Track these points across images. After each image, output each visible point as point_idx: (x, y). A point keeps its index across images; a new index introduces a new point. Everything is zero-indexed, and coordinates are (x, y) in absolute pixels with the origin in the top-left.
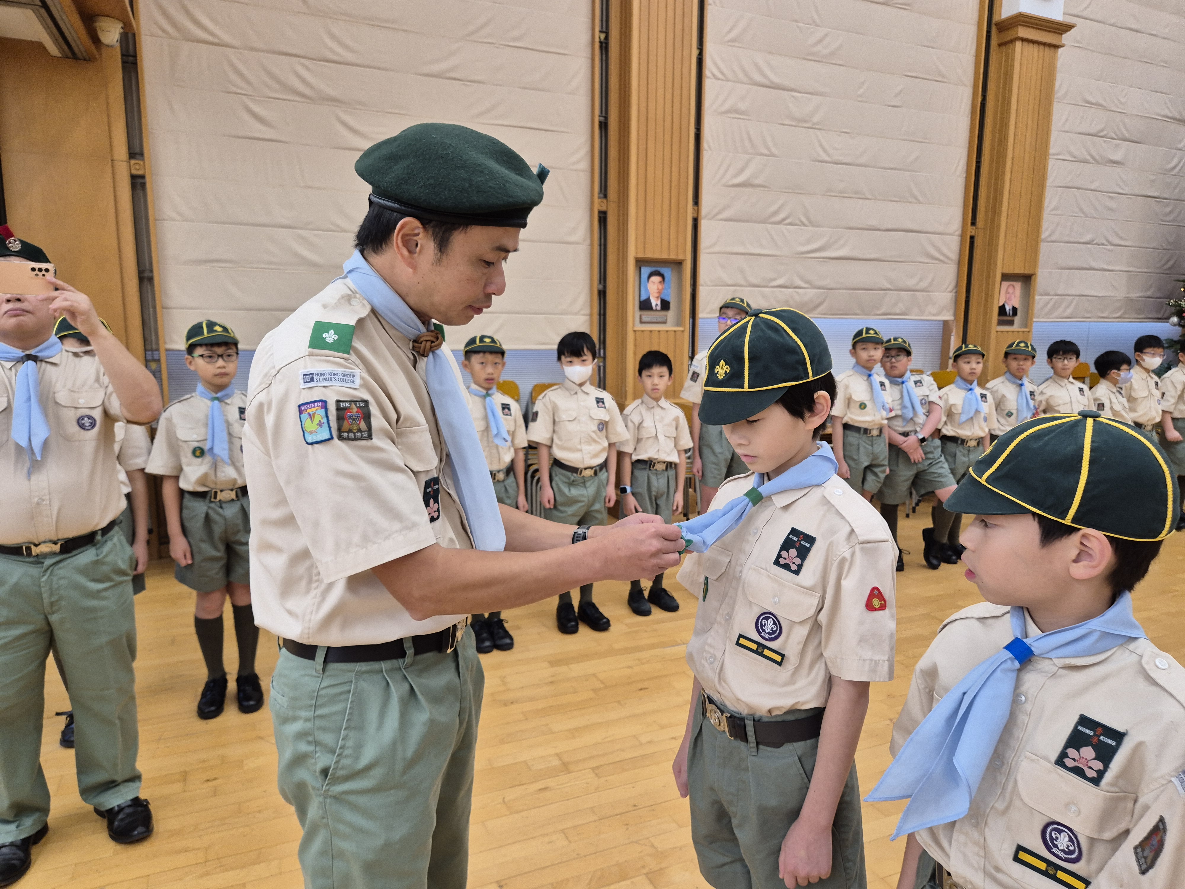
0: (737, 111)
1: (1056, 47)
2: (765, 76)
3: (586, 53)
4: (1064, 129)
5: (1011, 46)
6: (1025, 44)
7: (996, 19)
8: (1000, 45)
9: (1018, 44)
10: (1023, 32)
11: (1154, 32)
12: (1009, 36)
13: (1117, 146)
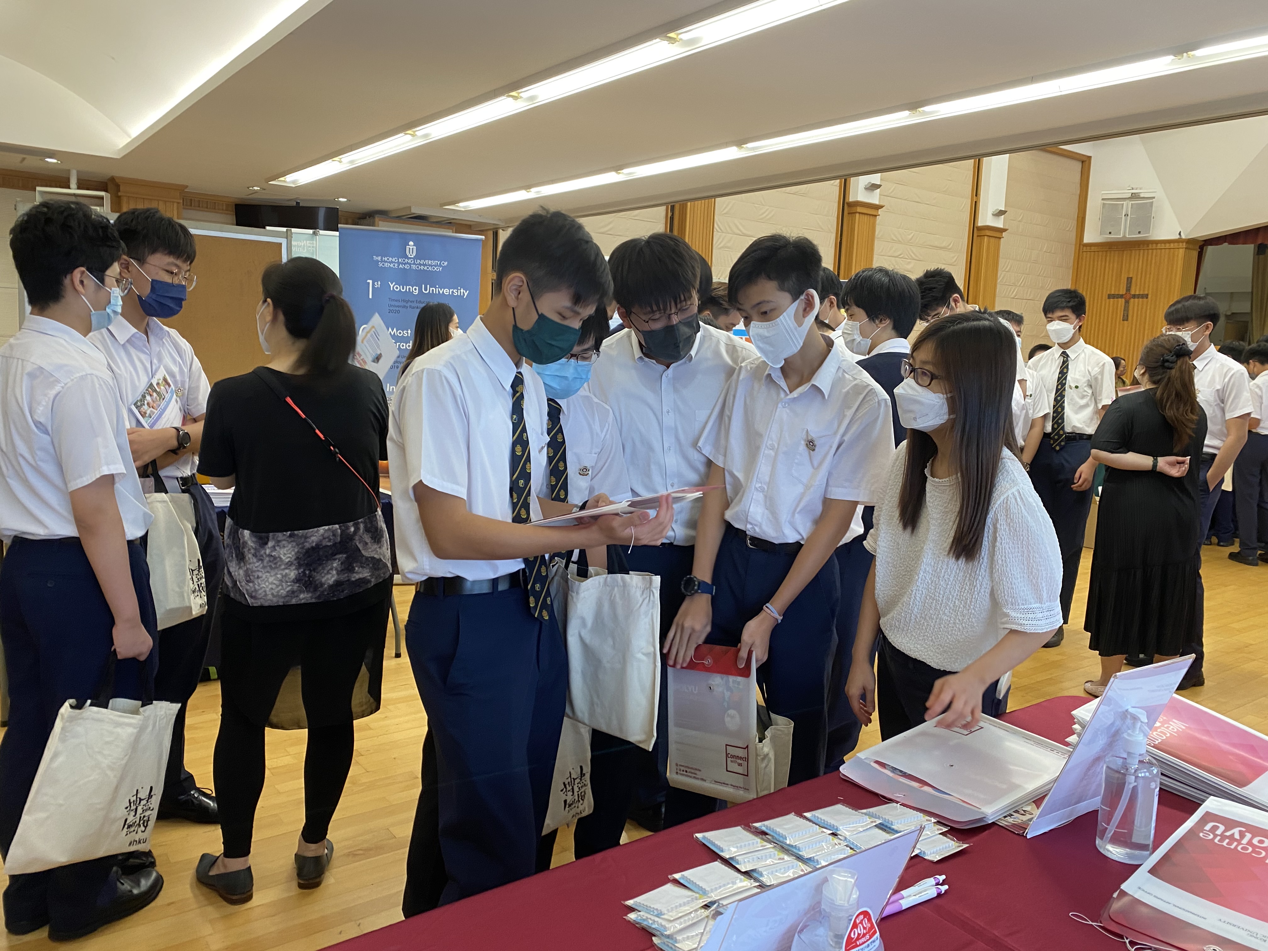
0: (726, 247)
1: (876, 216)
2: (741, 231)
3: (663, 221)
4: (882, 254)
5: (854, 215)
6: (861, 215)
7: (847, 200)
8: (849, 213)
9: (857, 215)
10: (859, 209)
11: (927, 203)
12: (853, 210)
13: (909, 262)
